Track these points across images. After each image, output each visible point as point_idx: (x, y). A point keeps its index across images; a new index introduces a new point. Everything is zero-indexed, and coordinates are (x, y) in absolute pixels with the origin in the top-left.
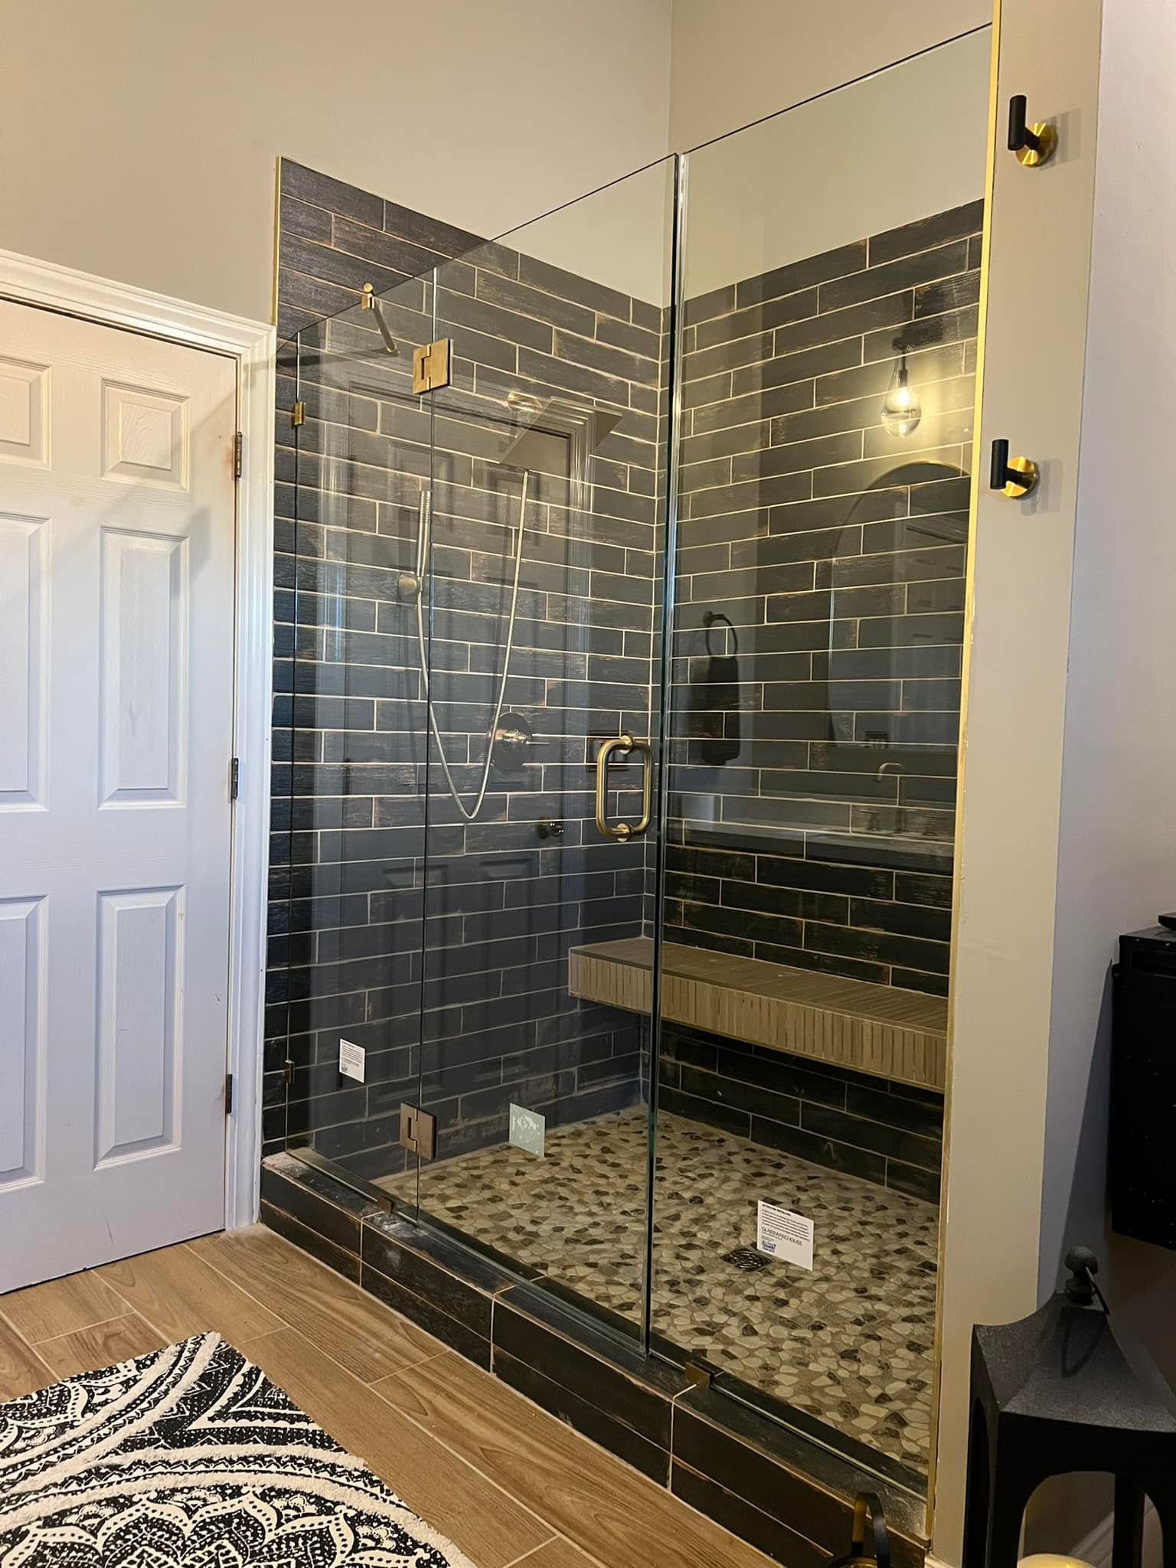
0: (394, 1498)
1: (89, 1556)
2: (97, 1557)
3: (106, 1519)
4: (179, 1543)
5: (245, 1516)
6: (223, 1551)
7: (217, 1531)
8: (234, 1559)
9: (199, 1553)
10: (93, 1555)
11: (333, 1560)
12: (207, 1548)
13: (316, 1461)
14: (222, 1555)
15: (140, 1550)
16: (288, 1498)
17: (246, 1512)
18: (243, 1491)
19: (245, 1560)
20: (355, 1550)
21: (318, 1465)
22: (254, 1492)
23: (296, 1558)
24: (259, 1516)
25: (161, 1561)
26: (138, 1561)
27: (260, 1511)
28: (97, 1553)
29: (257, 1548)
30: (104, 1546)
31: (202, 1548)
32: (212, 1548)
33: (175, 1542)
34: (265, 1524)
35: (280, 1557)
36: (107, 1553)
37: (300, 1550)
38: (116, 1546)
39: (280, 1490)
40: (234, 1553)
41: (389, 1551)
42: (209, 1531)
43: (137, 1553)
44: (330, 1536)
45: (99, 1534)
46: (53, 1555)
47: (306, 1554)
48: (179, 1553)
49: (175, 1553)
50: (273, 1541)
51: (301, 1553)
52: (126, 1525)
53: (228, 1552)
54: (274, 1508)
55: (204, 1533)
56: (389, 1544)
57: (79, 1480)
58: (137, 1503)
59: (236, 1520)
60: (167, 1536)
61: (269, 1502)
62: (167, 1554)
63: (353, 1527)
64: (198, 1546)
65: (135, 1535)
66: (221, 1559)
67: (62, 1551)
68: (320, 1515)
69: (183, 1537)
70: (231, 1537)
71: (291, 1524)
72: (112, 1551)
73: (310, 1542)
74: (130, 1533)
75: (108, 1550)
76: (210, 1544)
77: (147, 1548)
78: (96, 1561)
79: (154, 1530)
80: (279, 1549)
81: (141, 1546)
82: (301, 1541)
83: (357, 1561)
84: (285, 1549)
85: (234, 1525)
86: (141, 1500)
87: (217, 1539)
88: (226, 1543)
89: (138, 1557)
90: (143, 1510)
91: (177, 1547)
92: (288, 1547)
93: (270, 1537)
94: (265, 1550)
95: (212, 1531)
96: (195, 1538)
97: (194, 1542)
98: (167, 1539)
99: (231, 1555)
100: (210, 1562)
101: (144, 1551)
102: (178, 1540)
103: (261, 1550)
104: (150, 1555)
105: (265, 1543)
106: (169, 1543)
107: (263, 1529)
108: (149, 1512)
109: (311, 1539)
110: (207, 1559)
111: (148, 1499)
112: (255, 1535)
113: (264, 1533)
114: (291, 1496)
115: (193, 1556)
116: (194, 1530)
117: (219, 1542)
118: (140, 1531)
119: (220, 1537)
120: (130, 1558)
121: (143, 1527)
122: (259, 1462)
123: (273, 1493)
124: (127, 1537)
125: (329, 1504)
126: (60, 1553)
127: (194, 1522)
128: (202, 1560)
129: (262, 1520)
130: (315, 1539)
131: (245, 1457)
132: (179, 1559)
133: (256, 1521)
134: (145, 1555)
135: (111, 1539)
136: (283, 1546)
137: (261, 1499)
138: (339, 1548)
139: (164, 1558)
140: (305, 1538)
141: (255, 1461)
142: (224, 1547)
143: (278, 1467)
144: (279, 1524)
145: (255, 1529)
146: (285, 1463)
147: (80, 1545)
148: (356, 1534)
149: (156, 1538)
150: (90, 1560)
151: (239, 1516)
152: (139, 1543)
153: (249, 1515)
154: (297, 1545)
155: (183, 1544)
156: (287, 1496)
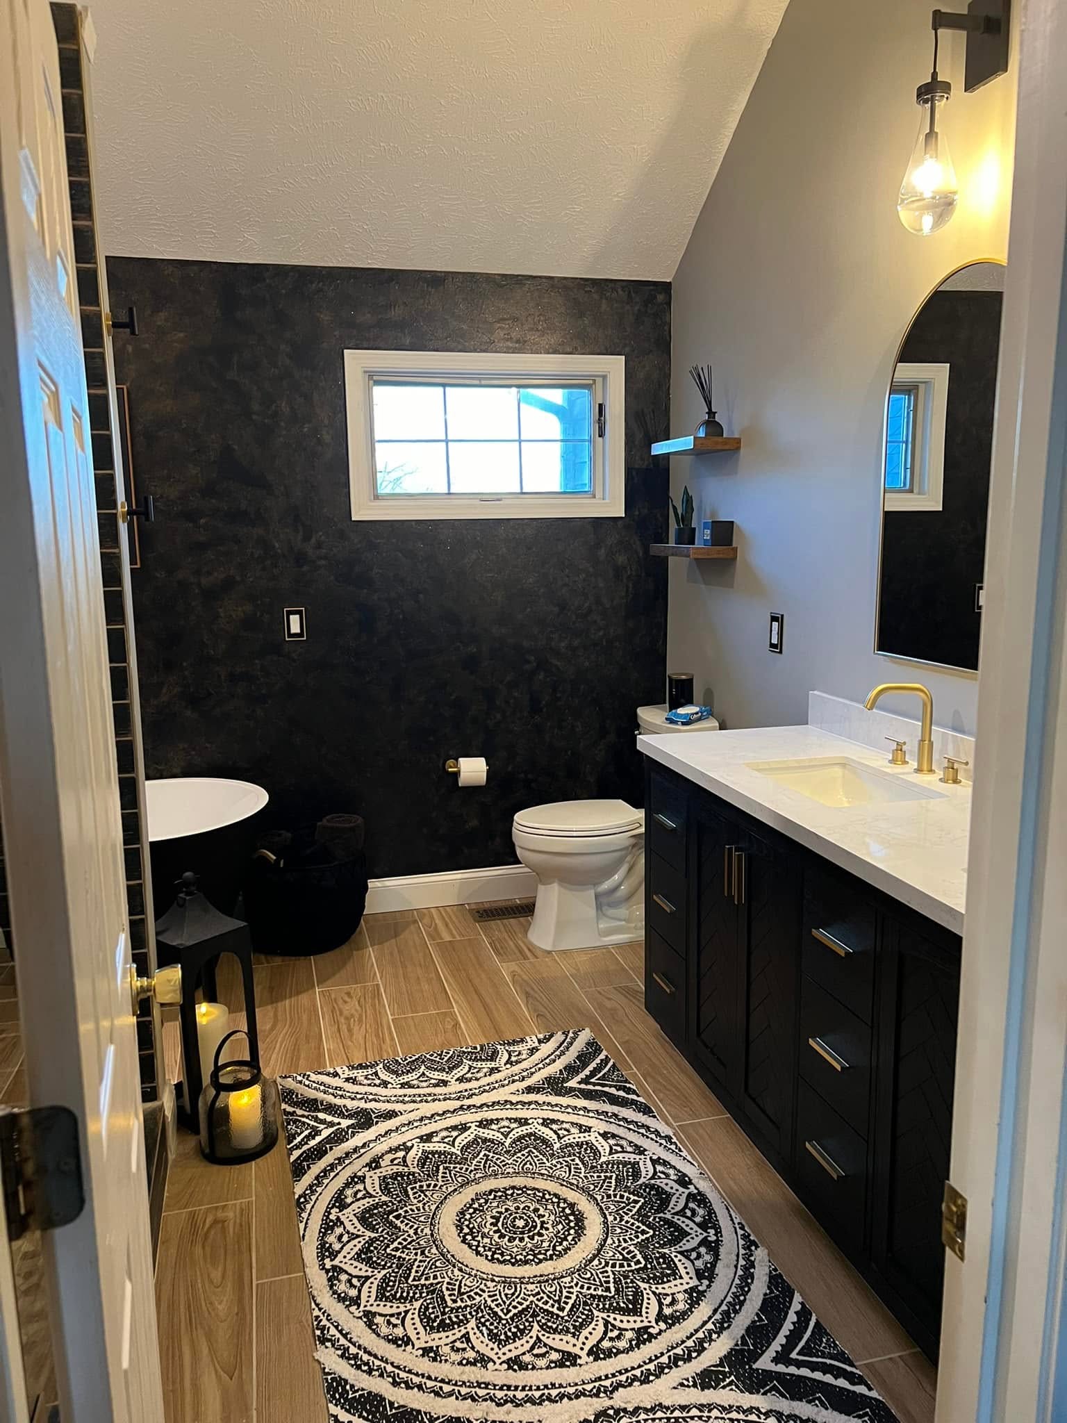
0: (316, 1313)
1: (543, 1321)
2: (538, 1319)
3: (529, 1352)
4: (480, 1315)
5: (428, 1328)
6: (453, 1297)
7: (452, 1315)
8: (448, 1289)
9: (469, 1303)
10: (540, 1321)
11: (385, 1275)
12: (463, 1305)
13: (352, 1366)
14: (454, 1295)
15: (508, 1316)
16: (391, 1335)
17: (426, 1330)
18: (421, 1352)
19: (441, 1287)
20: (367, 1278)
21: (353, 1362)
22: (413, 1348)
23: (407, 1283)
24: (418, 1325)
25: (495, 1303)
26: (510, 1308)
27: (416, 1329)
28: (538, 1322)
29: (430, 1297)
30: (532, 1326)
31: (466, 1307)
32: (459, 1303)
33: (483, 1317)
34: (416, 1316)
35: (417, 1286)
36: (531, 1319)
37: (402, 1288)
38: (524, 1325)
39: (393, 1344)
40: (446, 1293)
41: (346, 1272)
42: (457, 1317)
43: (511, 1314)
44: (377, 1292)
45: (535, 1338)
46: (568, 1328)
47: (399, 1283)
48: (482, 1307)
49: (485, 1308)
50: (416, 1300)
51: (402, 1285)
52: (515, 1341)
53: (450, 1295)
54: (404, 1329)
55: (461, 1317)
56: (344, 1277)
57: (549, 1399)
58: (504, 1362)
59: (435, 1324)
60: (488, 1324)
61: (406, 1335)
62: (491, 1309)
63: (359, 1297)
64: (468, 1309)
65: (510, 1330)
66: (456, 1293)
67: (562, 1330)
68: (375, 1313)
69: (476, 1319)
70: (444, 1308)
71: (398, 1311)
72: (527, 1320)
73: (393, 1292)
74: (513, 1333)
75: (530, 1322)
76: (460, 1307)
77: (503, 1317)
78: (539, 1315)
79: (495, 1331)
80: (415, 1293)
81: (507, 1320)
82: (398, 1295)
83: (370, 1270)
84: (411, 1292)
85: (438, 1321)
86: (501, 1364)
87: (454, 1308)
88: (449, 1303)
89: (510, 1311)
90: (500, 1355)
91: (482, 1312)
92: (408, 1293)
93: (417, 1305)
94: (424, 1295)
95: (456, 1317)
96: (469, 1316)
97: (470, 1313)
98: (488, 1320)
99: (449, 1293)
100: (464, 1294)
101: (506, 1315)
102: (481, 1317)
103: (428, 1295)
104: (502, 1310)
105: (422, 1300)
106: (487, 1317)
107: (419, 1311)
108: (496, 1350)
109: (391, 1294)
110: (465, 1297)
111: (495, 1363)
112: (427, 1308)
113: (421, 1308)
114: (388, 1336)
115: (474, 1302)
116: (468, 1322)
117: (453, 1305)
118: (505, 1333)
119: (452, 1309)
120: (516, 1311)
121: (503, 1337)
122: (397, 1380)
123: (400, 1342)
124: (515, 1330)
125: (365, 1320)
126: (563, 1329)
127: (466, 1328)
128: (468, 1297)
129: (417, 1320)
130: (388, 1294)
131: (407, 1389)
132: (483, 1302)
133: (421, 1321)
134: (505, 1311)
135: (527, 1332)
136: (411, 1295)
137: (410, 1340)
138: (376, 1283)
139: (493, 1305)
140: (394, 1296)
141: (401, 1382)
142: (451, 1300)
143: (385, 1367)
144: (406, 1312)
145: (424, 1313)
146: (377, 1370)
147: (549, 1333)
148: (360, 1291)
149: (496, 1324)
150: (543, 1317)
151: (432, 1328)
152: (508, 1322)
153: (424, 1327)
154: (402, 1293)
155: (478, 1313)
156: (390, 1337)
